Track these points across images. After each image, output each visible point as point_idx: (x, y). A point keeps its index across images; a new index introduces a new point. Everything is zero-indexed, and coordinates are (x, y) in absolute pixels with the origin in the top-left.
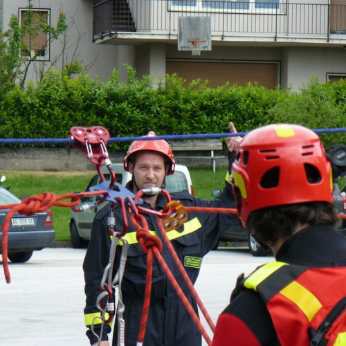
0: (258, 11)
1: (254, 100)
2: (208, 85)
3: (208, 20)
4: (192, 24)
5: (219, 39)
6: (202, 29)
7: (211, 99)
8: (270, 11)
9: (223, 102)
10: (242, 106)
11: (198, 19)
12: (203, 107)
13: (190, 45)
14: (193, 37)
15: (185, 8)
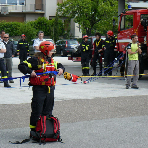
0: (20, 5)
1: (16, 25)
2: (6, 22)
3: (7, 7)
4: (4, 8)
5: (10, 11)
6: (6, 9)
7: (6, 25)
8: (22, 5)
9: (9, 25)
10: (13, 26)
11: (5, 7)
12: (5, 27)
13: (4, 13)
14: (4, 11)
15: (2, 5)
